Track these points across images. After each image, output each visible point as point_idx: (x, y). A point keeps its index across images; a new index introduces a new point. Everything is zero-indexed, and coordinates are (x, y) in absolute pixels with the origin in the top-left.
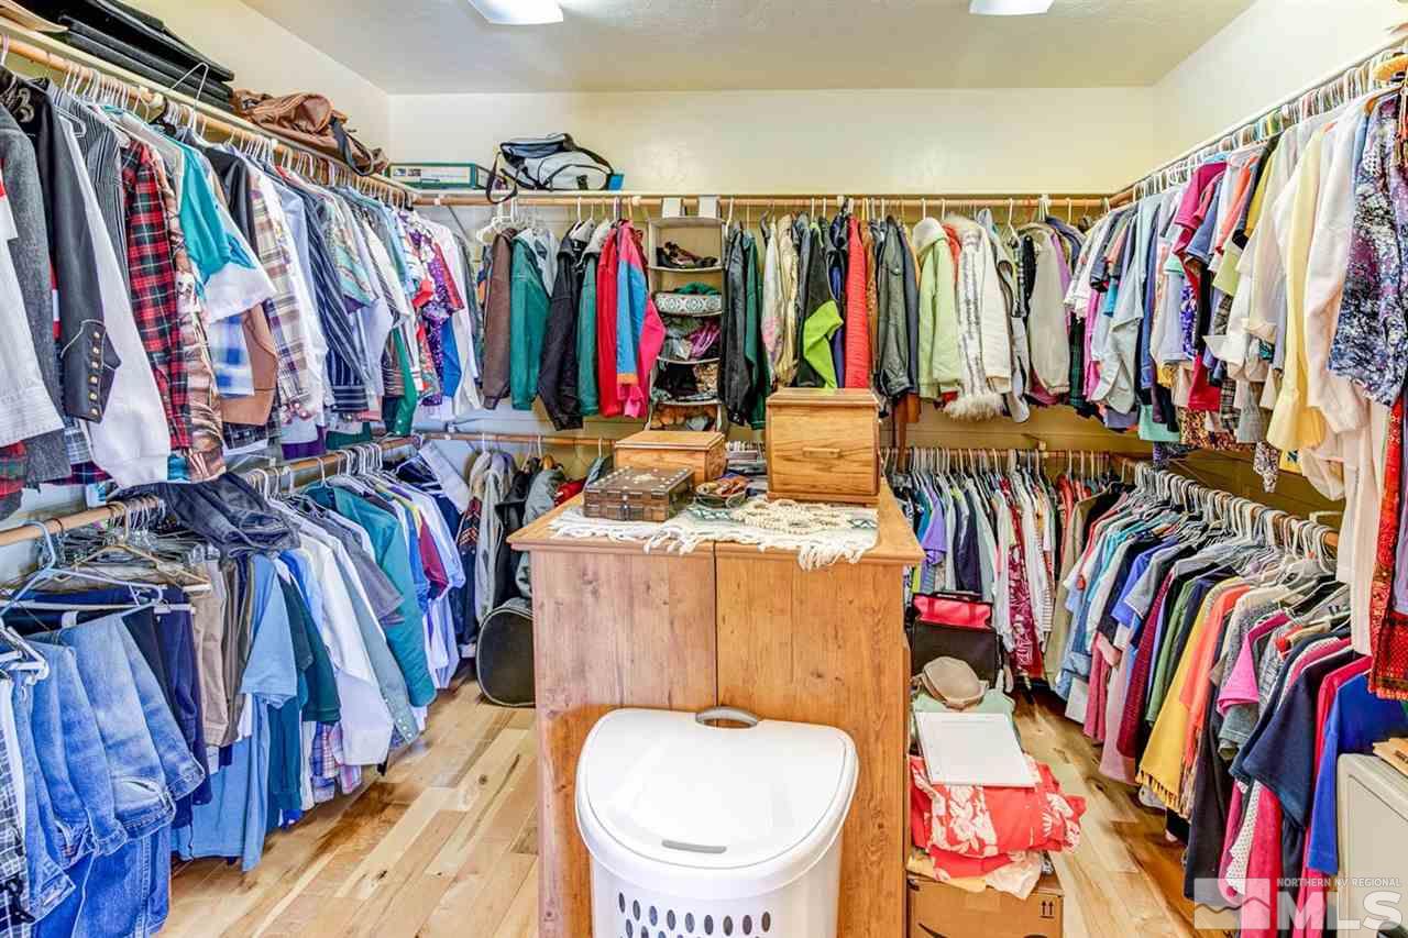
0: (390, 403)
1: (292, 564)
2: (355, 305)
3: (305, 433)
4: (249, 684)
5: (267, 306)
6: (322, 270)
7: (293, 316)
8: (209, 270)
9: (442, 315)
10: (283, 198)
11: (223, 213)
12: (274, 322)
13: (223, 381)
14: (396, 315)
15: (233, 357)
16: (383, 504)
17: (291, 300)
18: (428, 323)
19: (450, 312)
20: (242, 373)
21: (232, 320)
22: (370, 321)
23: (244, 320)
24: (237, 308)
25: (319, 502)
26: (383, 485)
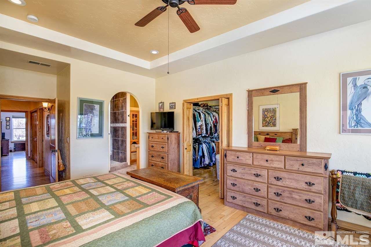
0: (210, 133)
1: (202, 146)
2: (207, 124)
3: (203, 135)
4: (199, 154)
5: (201, 125)
6: (205, 121)
7: (203, 125)
8: (198, 122)
9: (216, 124)
10: (203, 115)
11: (199, 118)
12: (202, 126)
13: (199, 131)
14: (211, 125)
15: (199, 129)
16: (210, 143)
17: (203, 124)
18: (214, 125)
19: (217, 124)
20: (200, 130)
21: (199, 126)
22: (209, 125)
23: (200, 126)
24: (200, 125)
25: (205, 142)
26: (210, 142)
